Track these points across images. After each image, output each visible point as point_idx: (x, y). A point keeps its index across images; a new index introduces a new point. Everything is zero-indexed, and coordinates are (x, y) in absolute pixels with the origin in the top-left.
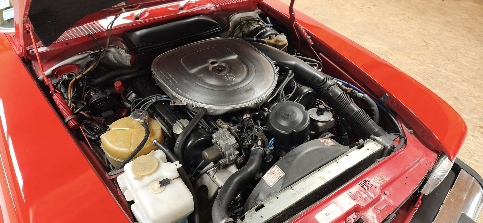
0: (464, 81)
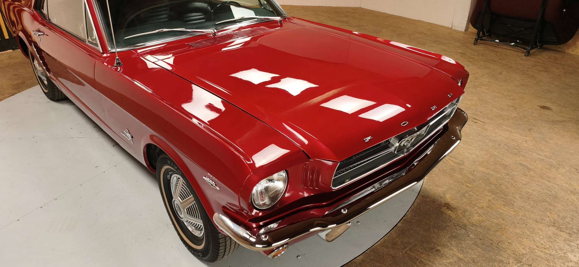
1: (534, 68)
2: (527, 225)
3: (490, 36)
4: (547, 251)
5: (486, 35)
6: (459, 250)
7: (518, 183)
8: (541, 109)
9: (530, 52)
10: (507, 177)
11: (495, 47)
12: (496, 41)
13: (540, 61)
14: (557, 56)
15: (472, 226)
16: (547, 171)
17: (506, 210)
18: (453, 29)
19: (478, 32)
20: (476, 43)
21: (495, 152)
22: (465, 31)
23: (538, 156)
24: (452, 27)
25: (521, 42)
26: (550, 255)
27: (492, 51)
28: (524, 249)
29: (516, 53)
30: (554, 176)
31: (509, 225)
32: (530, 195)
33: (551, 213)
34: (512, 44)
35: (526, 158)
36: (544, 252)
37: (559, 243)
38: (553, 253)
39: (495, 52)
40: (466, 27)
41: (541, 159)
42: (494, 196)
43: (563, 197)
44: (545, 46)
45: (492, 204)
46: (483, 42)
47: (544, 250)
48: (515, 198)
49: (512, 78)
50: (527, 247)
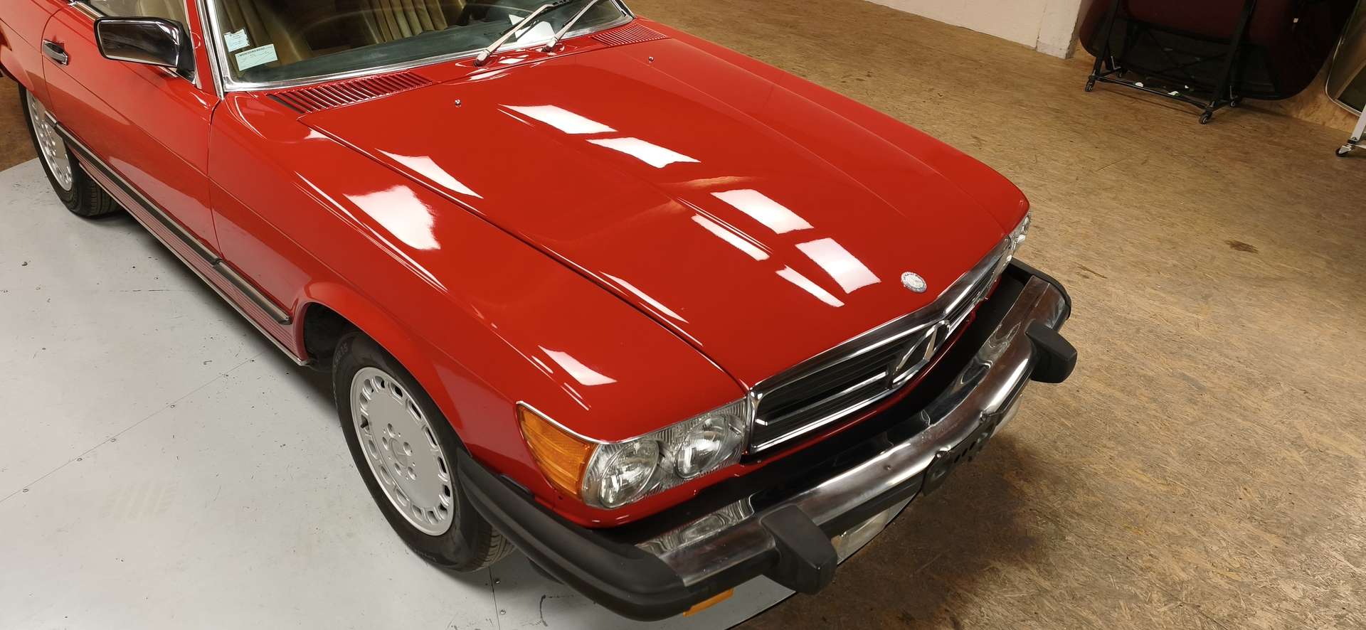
0: (1050, 200)
1: (1219, 152)
2: (1192, 515)
3: (1123, 71)
4: (1233, 575)
5: (1115, 69)
6: (1041, 570)
7: (1175, 419)
8: (1233, 250)
9: (1212, 113)
10: (1153, 406)
11: (1135, 100)
12: (1137, 84)
13: (1235, 135)
14: (1272, 125)
15: (1072, 517)
16: (1241, 393)
17: (1148, 481)
18: (1039, 53)
19: (1096, 60)
20: (1091, 86)
21: (1126, 348)
22: (1066, 58)
23: (1222, 360)
24: (1036, 47)
25: (1192, 90)
26: (1242, 584)
27: (1125, 108)
28: (1183, 570)
29: (1180, 115)
30: (1255, 406)
31: (1153, 516)
32: (1202, 448)
33: (1246, 489)
34: (1174, 93)
35: (1196, 363)
36: (1227, 577)
37: (1261, 558)
38: (1248, 579)
39: (1133, 111)
40: (1069, 48)
41: (1229, 367)
42: (1120, 448)
43: (1274, 453)
44: (1247, 101)
45: (1117, 466)
46: (1105, 85)
47: (1229, 574)
48: (1168, 454)
49: (1170, 173)
50: (1192, 565)
